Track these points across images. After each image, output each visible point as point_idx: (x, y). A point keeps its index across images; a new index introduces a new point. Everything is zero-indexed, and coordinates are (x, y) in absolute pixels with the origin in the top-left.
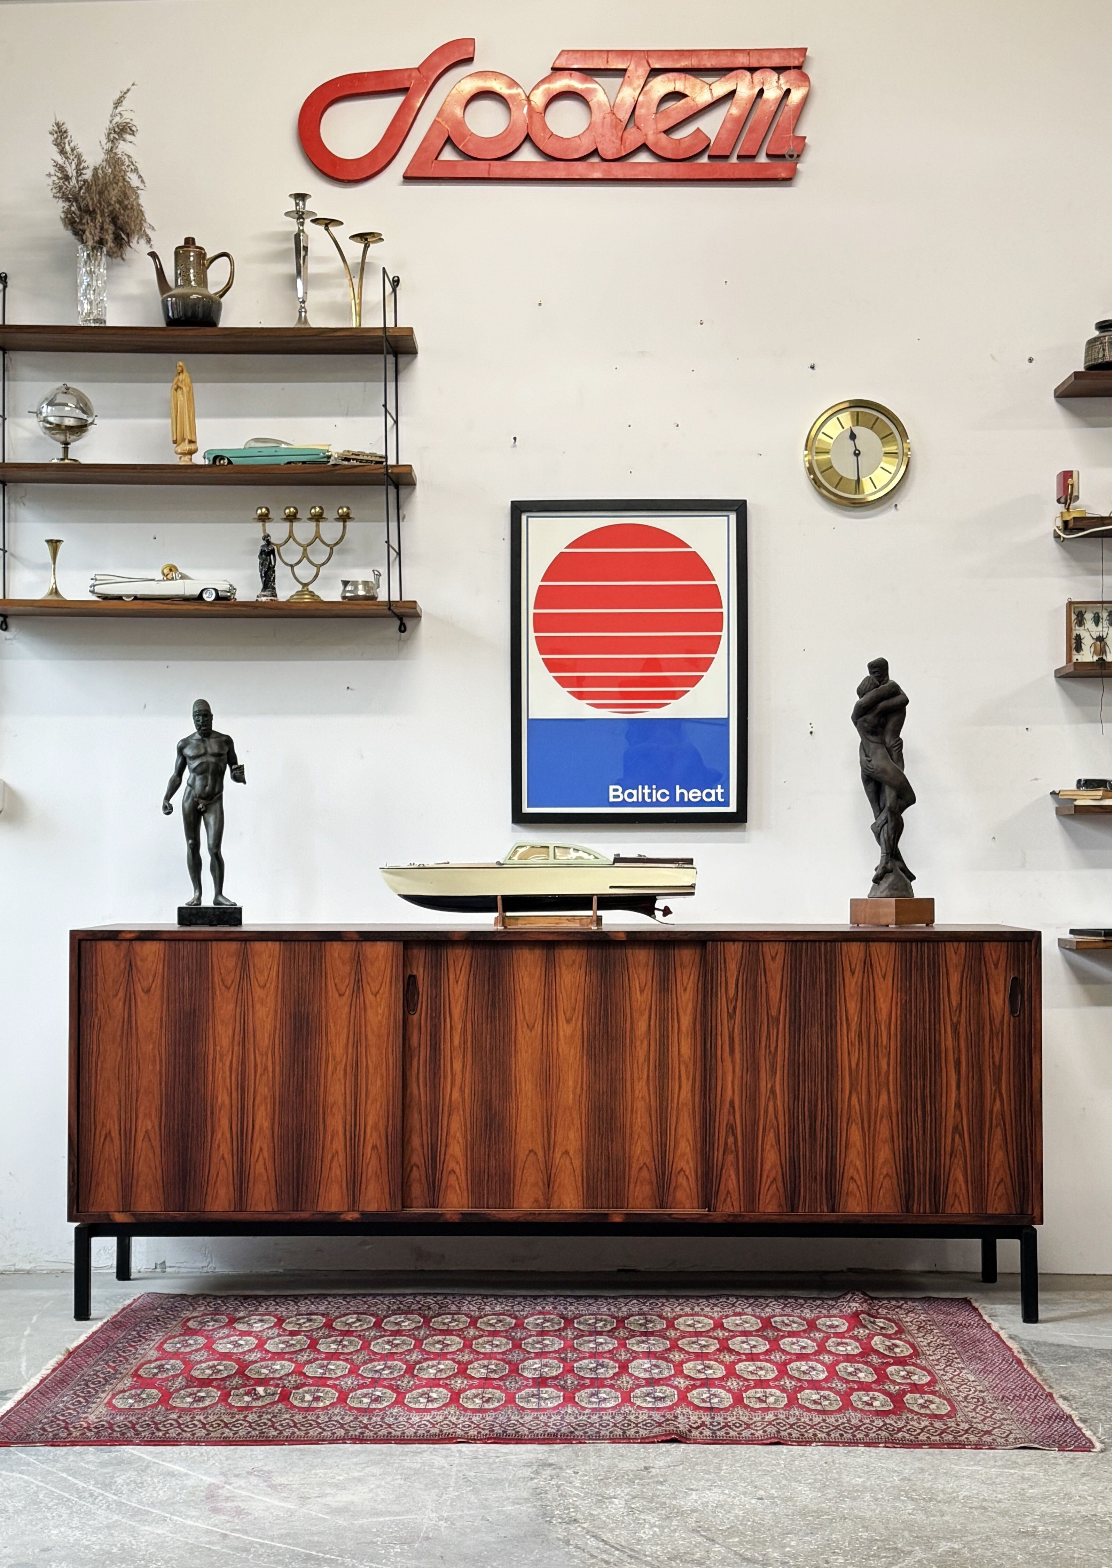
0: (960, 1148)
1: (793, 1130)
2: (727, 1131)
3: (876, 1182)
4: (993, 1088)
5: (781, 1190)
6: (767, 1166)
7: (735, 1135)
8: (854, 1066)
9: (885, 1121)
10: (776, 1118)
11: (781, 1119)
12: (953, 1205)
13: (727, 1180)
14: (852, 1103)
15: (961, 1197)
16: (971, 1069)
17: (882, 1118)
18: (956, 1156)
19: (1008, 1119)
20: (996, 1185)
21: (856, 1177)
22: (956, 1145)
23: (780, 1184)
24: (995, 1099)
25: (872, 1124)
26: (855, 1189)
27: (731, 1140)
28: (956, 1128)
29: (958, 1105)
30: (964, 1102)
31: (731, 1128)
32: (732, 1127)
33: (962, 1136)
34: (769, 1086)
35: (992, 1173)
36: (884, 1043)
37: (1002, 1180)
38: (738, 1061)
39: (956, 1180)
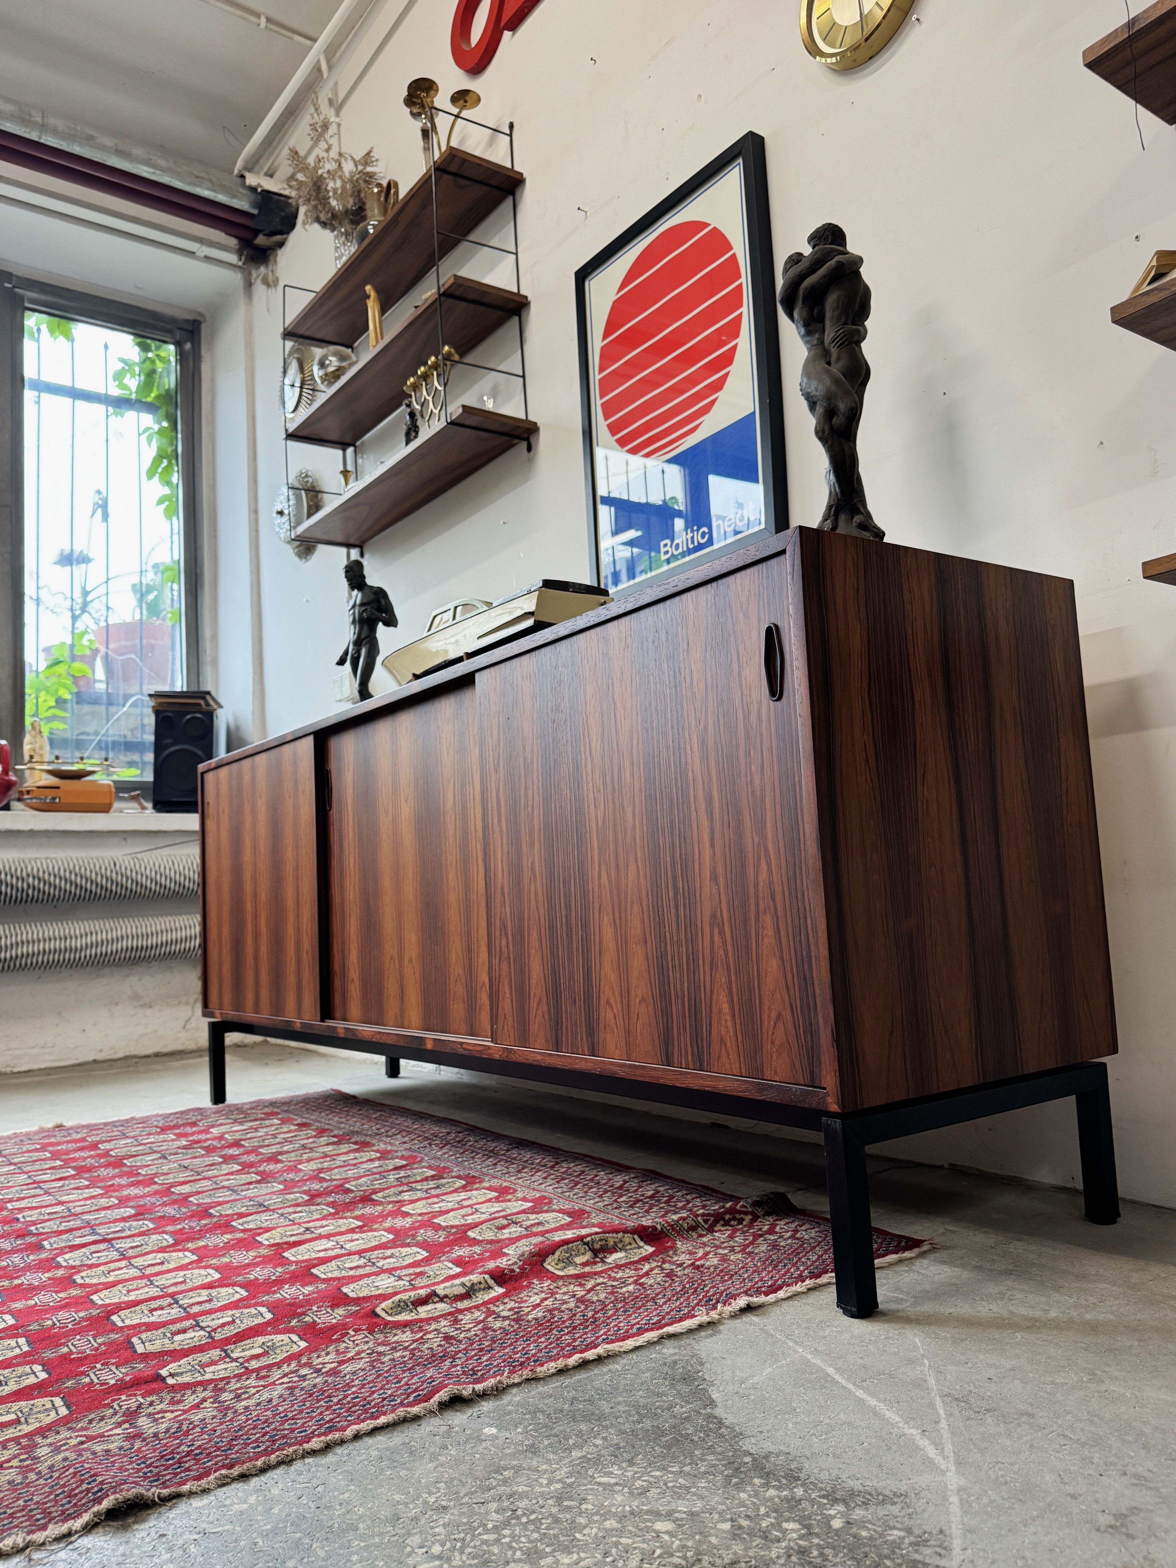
0: (721, 952)
1: (552, 928)
2: (501, 930)
3: (632, 1009)
4: (756, 842)
5: (547, 1017)
6: (534, 981)
7: (506, 935)
8: (600, 823)
9: (635, 906)
10: (537, 908)
11: (541, 911)
12: (719, 1057)
13: (503, 999)
14: (602, 882)
15: (729, 1044)
16: (725, 808)
17: (632, 902)
18: (717, 967)
19: (779, 898)
20: (772, 1022)
21: (612, 1001)
22: (716, 948)
23: (545, 1008)
24: (759, 859)
25: (623, 915)
26: (613, 1021)
27: (504, 942)
28: (713, 916)
29: (714, 877)
30: (720, 869)
31: (504, 926)
32: (503, 924)
33: (722, 933)
34: (530, 864)
35: (766, 1001)
36: (628, 781)
37: (779, 1016)
38: (504, 829)
39: (720, 1011)
